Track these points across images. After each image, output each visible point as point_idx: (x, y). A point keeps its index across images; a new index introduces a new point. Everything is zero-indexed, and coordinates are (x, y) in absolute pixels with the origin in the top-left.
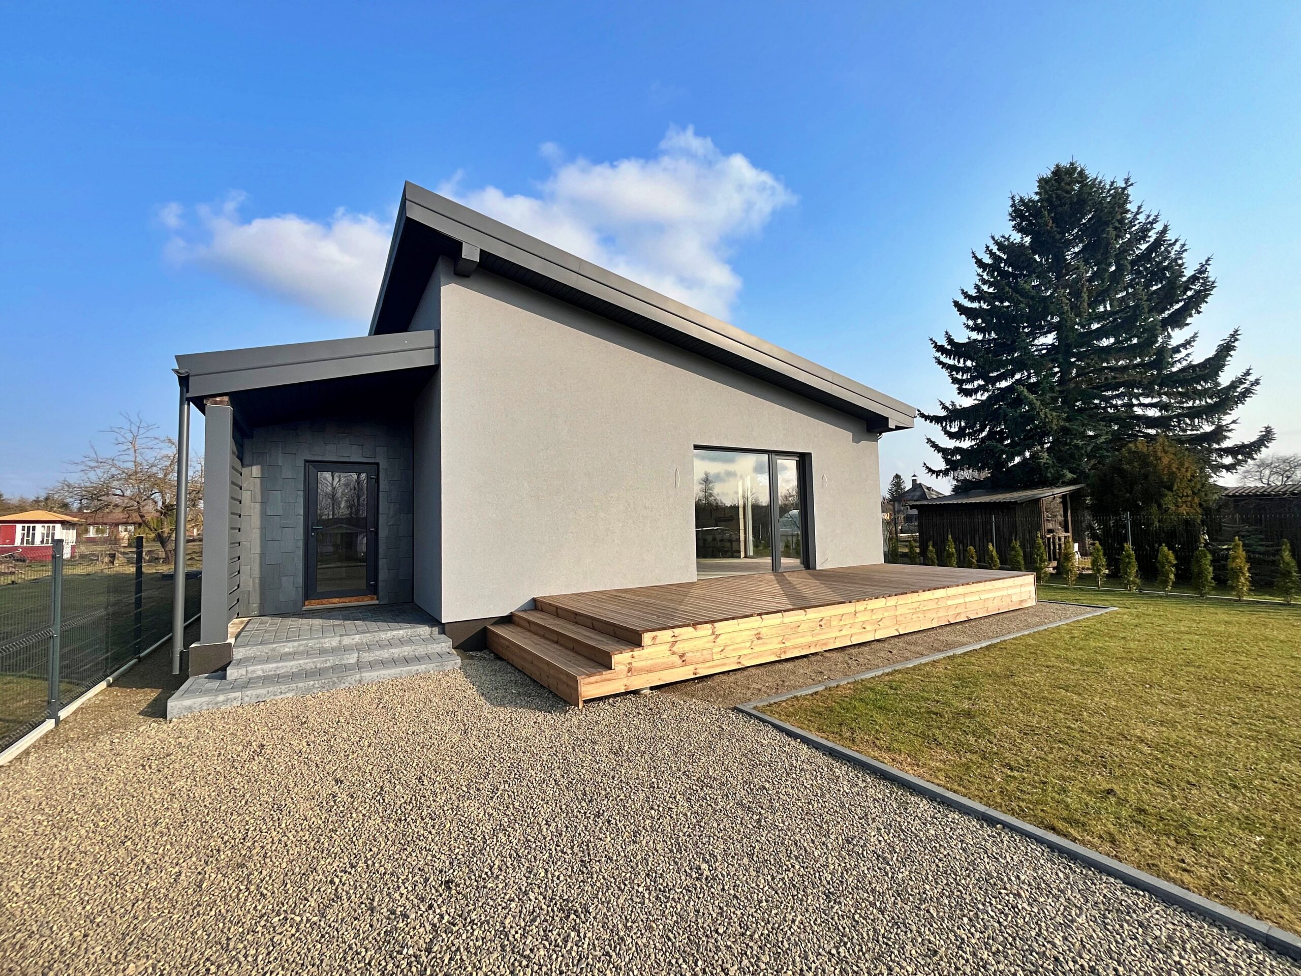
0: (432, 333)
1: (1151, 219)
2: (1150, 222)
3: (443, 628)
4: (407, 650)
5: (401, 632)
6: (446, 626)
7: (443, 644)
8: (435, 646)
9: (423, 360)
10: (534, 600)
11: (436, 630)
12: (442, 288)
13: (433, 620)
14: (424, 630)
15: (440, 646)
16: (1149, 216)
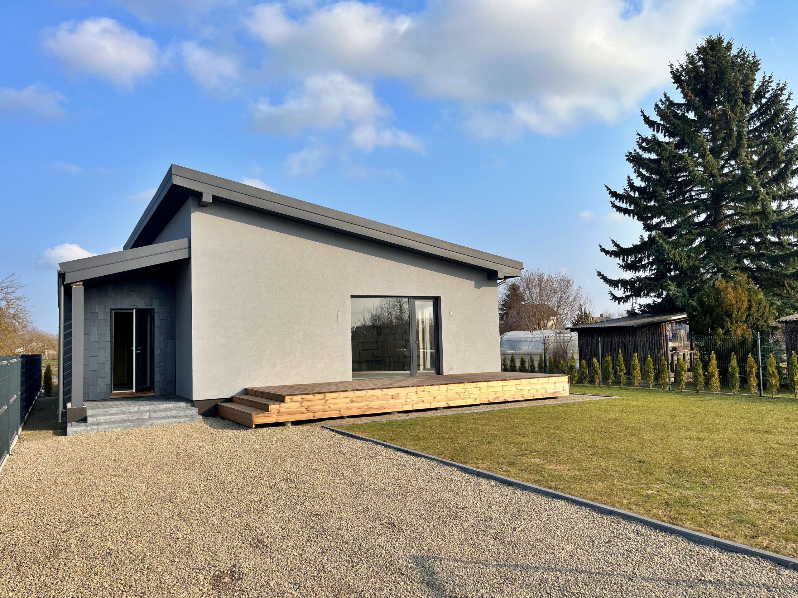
0: (186, 240)
1: (781, 85)
2: (779, 89)
3: (193, 403)
4: (174, 413)
5: (171, 405)
6: (195, 402)
7: (194, 411)
8: (189, 411)
9: (181, 255)
10: (246, 389)
11: (189, 405)
12: (192, 215)
13: (188, 400)
14: (183, 405)
15: (191, 411)
16: (779, 84)
